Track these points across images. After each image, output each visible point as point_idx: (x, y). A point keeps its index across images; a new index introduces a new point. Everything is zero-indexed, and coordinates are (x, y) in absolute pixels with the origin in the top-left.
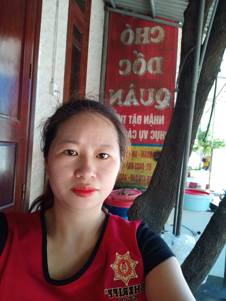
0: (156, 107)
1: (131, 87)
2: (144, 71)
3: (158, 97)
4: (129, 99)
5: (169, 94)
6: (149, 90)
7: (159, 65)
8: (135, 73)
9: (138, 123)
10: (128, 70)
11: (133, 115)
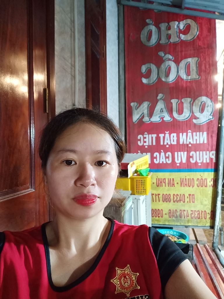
0: (194, 121)
1: (159, 98)
2: (175, 77)
3: (196, 109)
4: (157, 113)
5: (211, 104)
6: (183, 100)
7: (195, 68)
8: (163, 80)
9: (173, 143)
10: (154, 77)
11: (165, 134)
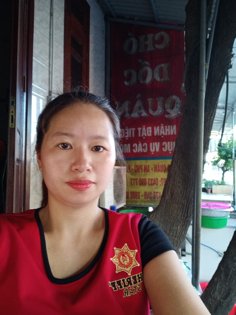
0: (166, 116)
1: (137, 97)
3: (167, 106)
4: (136, 110)
5: (180, 101)
6: (157, 99)
7: (166, 72)
8: (141, 82)
9: (148, 135)
10: (134, 80)
11: (142, 127)
